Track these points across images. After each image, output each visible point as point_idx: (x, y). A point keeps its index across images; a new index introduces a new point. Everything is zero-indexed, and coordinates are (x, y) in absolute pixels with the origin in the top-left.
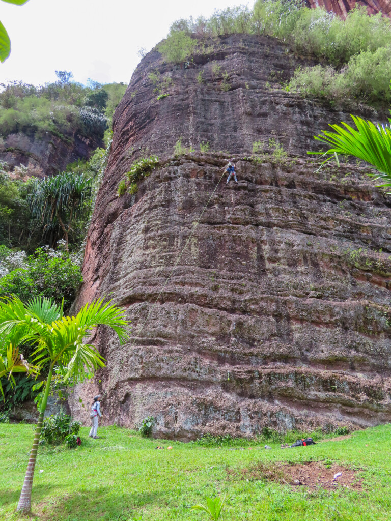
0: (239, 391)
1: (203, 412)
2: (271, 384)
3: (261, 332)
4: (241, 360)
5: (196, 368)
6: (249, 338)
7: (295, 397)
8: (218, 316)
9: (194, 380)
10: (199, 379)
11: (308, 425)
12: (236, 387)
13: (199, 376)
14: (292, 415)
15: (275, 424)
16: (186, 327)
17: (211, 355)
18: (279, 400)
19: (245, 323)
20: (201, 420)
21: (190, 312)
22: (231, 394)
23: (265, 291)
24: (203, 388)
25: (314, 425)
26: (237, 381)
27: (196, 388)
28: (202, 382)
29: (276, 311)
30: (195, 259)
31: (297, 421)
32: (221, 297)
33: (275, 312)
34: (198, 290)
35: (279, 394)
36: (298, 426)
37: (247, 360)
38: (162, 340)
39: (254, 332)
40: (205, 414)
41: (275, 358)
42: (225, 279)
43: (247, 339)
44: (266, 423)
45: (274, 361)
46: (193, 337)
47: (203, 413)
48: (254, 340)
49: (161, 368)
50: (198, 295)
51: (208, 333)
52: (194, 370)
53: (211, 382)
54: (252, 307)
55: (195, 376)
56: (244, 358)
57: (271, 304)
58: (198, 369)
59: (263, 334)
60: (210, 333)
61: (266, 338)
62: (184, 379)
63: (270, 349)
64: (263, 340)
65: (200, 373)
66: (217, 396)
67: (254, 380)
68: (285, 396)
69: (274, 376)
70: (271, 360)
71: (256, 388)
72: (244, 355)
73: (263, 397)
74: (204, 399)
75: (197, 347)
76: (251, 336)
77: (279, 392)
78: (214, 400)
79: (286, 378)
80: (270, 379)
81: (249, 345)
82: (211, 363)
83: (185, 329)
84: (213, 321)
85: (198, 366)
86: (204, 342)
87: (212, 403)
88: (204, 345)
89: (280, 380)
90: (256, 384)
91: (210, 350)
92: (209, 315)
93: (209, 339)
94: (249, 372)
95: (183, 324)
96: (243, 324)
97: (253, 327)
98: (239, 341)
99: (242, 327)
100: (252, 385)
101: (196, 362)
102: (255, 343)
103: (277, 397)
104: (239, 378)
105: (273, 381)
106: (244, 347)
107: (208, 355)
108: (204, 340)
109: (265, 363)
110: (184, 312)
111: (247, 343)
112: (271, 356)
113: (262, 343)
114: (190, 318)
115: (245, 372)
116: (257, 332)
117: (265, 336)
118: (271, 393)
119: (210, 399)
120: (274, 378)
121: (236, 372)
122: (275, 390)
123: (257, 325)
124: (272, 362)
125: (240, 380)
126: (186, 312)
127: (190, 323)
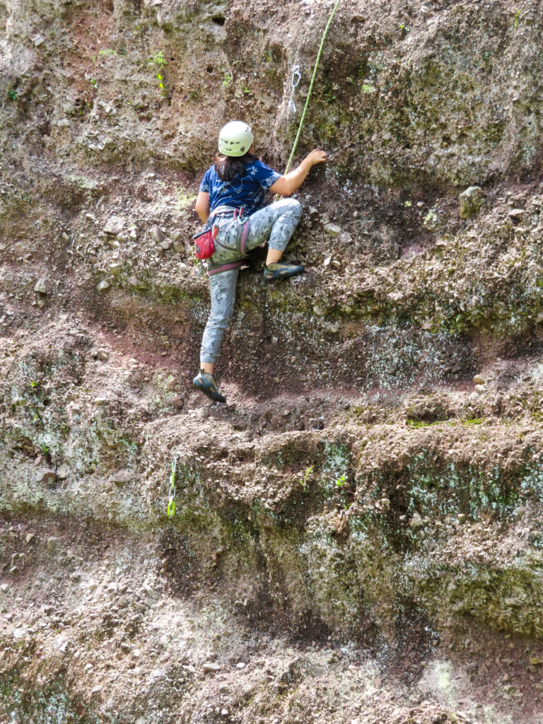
0: (246, 589)
2: (402, 544)
3: (482, 118)
4: (313, 356)
5: (40, 427)
6: (401, 175)
8: (219, 20)
10: (52, 504)
12: (233, 558)
13: (54, 482)
16: (45, 130)
17: (156, 324)
18: (457, 655)
19: (377, 59)
22: (199, 605)
24: (68, 564)
26: (227, 522)
27: (32, 564)
28: (65, 522)
35: (466, 614)
39: (431, 121)
43: (383, 185)
45: (524, 346)
46: (71, 201)
48: (432, 188)
51: (160, 165)
52: (28, 441)
53: (115, 525)
56: (332, 337)
58: (47, 439)
59: (496, 131)
60: (173, 165)
61: (515, 162)
63: (493, 259)
64: (490, 182)
65: (61, 460)
66: (109, 624)
67: (318, 510)
68: (503, 630)
69: (431, 486)
70: (498, 344)
71: (324, 573)
72: (334, 312)
73: (366, 637)
74: (31, 649)
75: (81, 275)
76: (415, 152)
77: (456, 597)
78: (80, 652)
79: (507, 495)
80: (399, 504)
81: (385, 233)
82: (138, 384)
83: (39, 149)
84: (191, 65)
85: (47, 414)
86: (111, 236)
87: (61, 675)
88: (111, 260)
89: (465, 508)
90: (322, 544)
91: (143, 292)
92: (167, 29)
93: (153, 209)
94: (294, 456)
95: (24, 115)
96: (360, 69)
97: (426, 84)
98: (332, 206)
99: (355, 90)
100: (304, 549)
101: (38, 391)
102: (431, 216)
103: (446, 635)
104: (230, 502)
105: (416, 519)
106: (341, 249)
107: (139, 327)
108: (114, 223)
109: (463, 374)
110: (26, 27)
111: (382, 218)
112: (493, 318)
113: (473, 212)
114: (76, 54)
115: (270, 458)
116: (454, 122)
117: (508, 146)
118: (410, 604)
119: (55, 644)
120: (431, 496)
121: (224, 454)
122: (432, 584)
123: (457, 66)
124: (506, 354)
125: (236, 512)
126: (48, 23)
127: (72, 95)
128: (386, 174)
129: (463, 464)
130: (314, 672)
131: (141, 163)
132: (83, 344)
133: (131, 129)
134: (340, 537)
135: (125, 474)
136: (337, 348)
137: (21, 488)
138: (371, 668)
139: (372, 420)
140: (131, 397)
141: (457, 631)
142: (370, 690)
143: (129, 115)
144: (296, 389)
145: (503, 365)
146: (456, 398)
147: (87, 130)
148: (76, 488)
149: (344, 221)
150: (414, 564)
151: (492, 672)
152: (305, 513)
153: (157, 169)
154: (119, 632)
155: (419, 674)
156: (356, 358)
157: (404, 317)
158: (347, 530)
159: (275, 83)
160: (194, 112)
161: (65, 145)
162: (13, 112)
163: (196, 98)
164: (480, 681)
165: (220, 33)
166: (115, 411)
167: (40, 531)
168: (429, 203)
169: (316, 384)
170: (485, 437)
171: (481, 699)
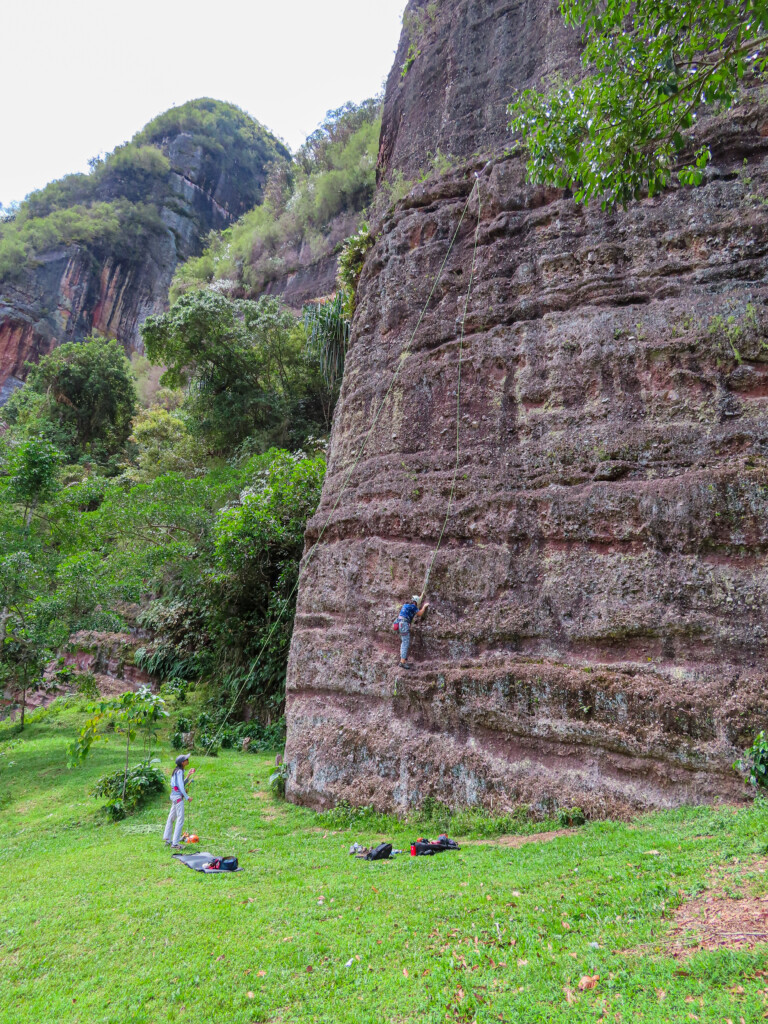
0: (416, 716)
1: (351, 756)
2: (460, 703)
3: (479, 583)
4: (434, 650)
5: (359, 670)
6: (457, 599)
7: (506, 731)
8: (407, 557)
9: (356, 694)
10: (362, 692)
11: (509, 799)
12: (413, 707)
13: (363, 685)
14: (482, 771)
15: (449, 789)
16: (361, 587)
17: (391, 640)
18: (476, 735)
19: (450, 567)
20: (342, 774)
21: (367, 555)
22: (403, 721)
23: (502, 485)
24: (367, 709)
25: (522, 798)
26: (411, 697)
27: (357, 709)
28: (366, 697)
29: (514, 529)
30: (395, 438)
31: (490, 787)
32: (421, 514)
33: (511, 532)
34: (388, 505)
35: (478, 723)
36: (490, 798)
37: (444, 649)
38: (326, 615)
39: (466, 585)
40: (355, 761)
41: (495, 642)
42: (440, 470)
43: (453, 602)
44: (435, 787)
45: (492, 647)
46: (368, 606)
47: (352, 760)
48: (466, 602)
49: (315, 672)
50: (387, 517)
51: (392, 596)
52: (356, 674)
53: (380, 698)
54: (472, 526)
55: (355, 685)
56: (439, 644)
57: (506, 513)
58: (361, 673)
59: (483, 587)
60: (396, 597)
61: (489, 595)
62: (339, 692)
63: (484, 622)
64: (482, 600)
65: (365, 679)
66: (379, 726)
67: (436, 693)
68: (490, 728)
69: (468, 686)
70: (486, 646)
71: (438, 711)
72: (440, 637)
73: (451, 730)
74: (357, 733)
75: (371, 627)
76: (461, 593)
77: (475, 719)
78: (370, 734)
79: (489, 689)
80: (459, 692)
81: (453, 615)
82: (386, 657)
83: (359, 592)
84: (400, 569)
85: (361, 666)
86: (378, 616)
87: (365, 740)
88: (378, 623)
89: (477, 693)
90: (438, 703)
91: (387, 631)
92: (393, 559)
93: (390, 609)
94: (430, 678)
95: (355, 583)
96: (446, 570)
97: (463, 574)
98: (439, 608)
99: (444, 576)
100: (433, 705)
101: (359, 659)
102: (466, 610)
103: (473, 730)
104: (412, 691)
105: (464, 696)
106: (442, 619)
107: (387, 641)
108: (379, 613)
109: (476, 654)
110: (356, 559)
111: (452, 611)
112: (484, 638)
113: (477, 609)
114: (369, 567)
115: (423, 679)
116: (472, 584)
117: (487, 591)
118: (463, 721)
119: (364, 732)
120: (468, 690)
121: (410, 678)
122: (469, 715)
123: (472, 568)
124: (488, 649)
125: (414, 694)
126: (361, 558)
127: (368, 578)
128: (453, 599)
129: (477, 680)
130: (436, 741)
131: (386, 596)
132: (371, 646)
133: (383, 586)
134: (443, 701)
135: (383, 683)
136: (441, 647)
137: (354, 688)
138: (452, 740)
139: (451, 668)
140: (384, 661)
141: (476, 728)
142: (452, 746)
143: (383, 583)
144: (430, 659)
145: (487, 652)
146: (474, 661)
147: (372, 587)
148: (369, 687)
149: (442, 612)
150: (464, 709)
151: (487, 741)
152: (433, 694)
153: (391, 597)
154: (382, 729)
155: (466, 741)
156: (446, 650)
157: (459, 638)
158: (444, 699)
159: (423, 574)
160: (401, 582)
161: (366, 591)
162: (352, 582)
163: (401, 578)
164: (483, 743)
165: (407, 561)
166: (380, 665)
167: (360, 699)
168: (465, 607)
169: (435, 658)
170: (482, 673)
171: (484, 749)
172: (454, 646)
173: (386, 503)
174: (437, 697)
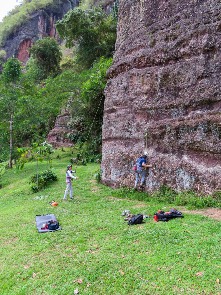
0: (156, 146)
1: (126, 166)
2: (179, 138)
3: (187, 78)
4: (164, 114)
5: (129, 128)
6: (175, 89)
7: (206, 151)
8: (149, 73)
9: (128, 138)
10: (131, 137)
11: (209, 187)
12: (154, 142)
13: (131, 134)
14: (192, 172)
15: (174, 182)
16: (128, 92)
17: (143, 113)
18: (188, 154)
19: (171, 73)
20: (123, 173)
21: (131, 77)
22: (150, 149)
23: (198, 24)
24: (133, 145)
25: (217, 187)
26: (153, 138)
27: (129, 145)
28: (132, 139)
29: (207, 45)
30: (141, 21)
31: (197, 180)
32: (155, 52)
33: (205, 47)
34: (139, 53)
35: (189, 148)
36: (198, 186)
37: (169, 114)
38: (115, 107)
39: (179, 80)
40: (128, 167)
42: (164, 29)
43: (172, 90)
44: (166, 180)
45: (195, 109)
46: (132, 100)
47: (127, 167)
48: (180, 89)
49: (111, 131)
50: (139, 58)
52: (127, 130)
53: (139, 139)
54: (182, 50)
55: (127, 135)
56: (166, 112)
57: (202, 38)
58: (130, 129)
59: (189, 80)
60: (144, 93)
61: (192, 83)
62: (121, 138)
63: (190, 97)
64: (189, 87)
65: (132, 132)
66: (138, 152)
67: (166, 135)
68: (196, 150)
69: (183, 130)
70: (191, 109)
71: (167, 143)
72: (166, 108)
73: (174, 152)
74: (129, 155)
75: (133, 109)
76: (177, 85)
77: (187, 145)
78: (135, 156)
79: (195, 130)
80: (178, 133)
81: (173, 97)
82: (141, 121)
83: (128, 95)
84: (146, 80)
85: (130, 126)
86: (137, 103)
87: (132, 158)
88: (137, 106)
89: (188, 132)
90: (166, 139)
91: (141, 109)
92: (142, 76)
93: (142, 99)
94: (162, 127)
95: (126, 91)
96: (168, 75)
97: (178, 75)
98: (165, 94)
99: (168, 78)
100: (164, 140)
101: (128, 123)
102: (180, 93)
103: (186, 151)
104: (153, 135)
105: (181, 135)
106: (167, 100)
107: (141, 114)
108: (137, 101)
109: (186, 114)
110: (125, 80)
111: (172, 95)
112: (191, 105)
113: (186, 91)
114: (132, 82)
115: (158, 128)
116: (183, 79)
117: (191, 81)
118: (180, 147)
119: (132, 155)
120: (183, 131)
121: (152, 128)
122: (183, 144)
123: (183, 71)
124: (192, 110)
126: (128, 79)
127: (131, 87)
128: (173, 89)
129: (188, 126)
130: (166, 158)
131: (140, 94)
132: (134, 117)
133: (138, 89)
134: (169, 138)
135: (140, 133)
136: (167, 113)
137: (127, 136)
138: (174, 157)
139: (173, 122)
140: (140, 123)
141: (188, 151)
142: (175, 160)
143: (138, 88)
144: (162, 119)
145: (192, 112)
146: (185, 117)
147: (133, 91)
148: (133, 135)
149: (167, 96)
150: (181, 141)
151: (194, 157)
152: (164, 135)
153: (142, 94)
154: (140, 153)
155: (182, 157)
156: (170, 114)
157: (177, 107)
158: (170, 137)
159: (157, 80)
160: (147, 86)
161: (131, 93)
162: (125, 90)
163: (147, 84)
164: (192, 158)
165: (149, 75)
166: (138, 125)
167: (130, 141)
168: (179, 92)
169: (164, 118)
170: (191, 122)
171: (192, 160)
172: (174, 111)
173: (138, 52)
174: (166, 137)
